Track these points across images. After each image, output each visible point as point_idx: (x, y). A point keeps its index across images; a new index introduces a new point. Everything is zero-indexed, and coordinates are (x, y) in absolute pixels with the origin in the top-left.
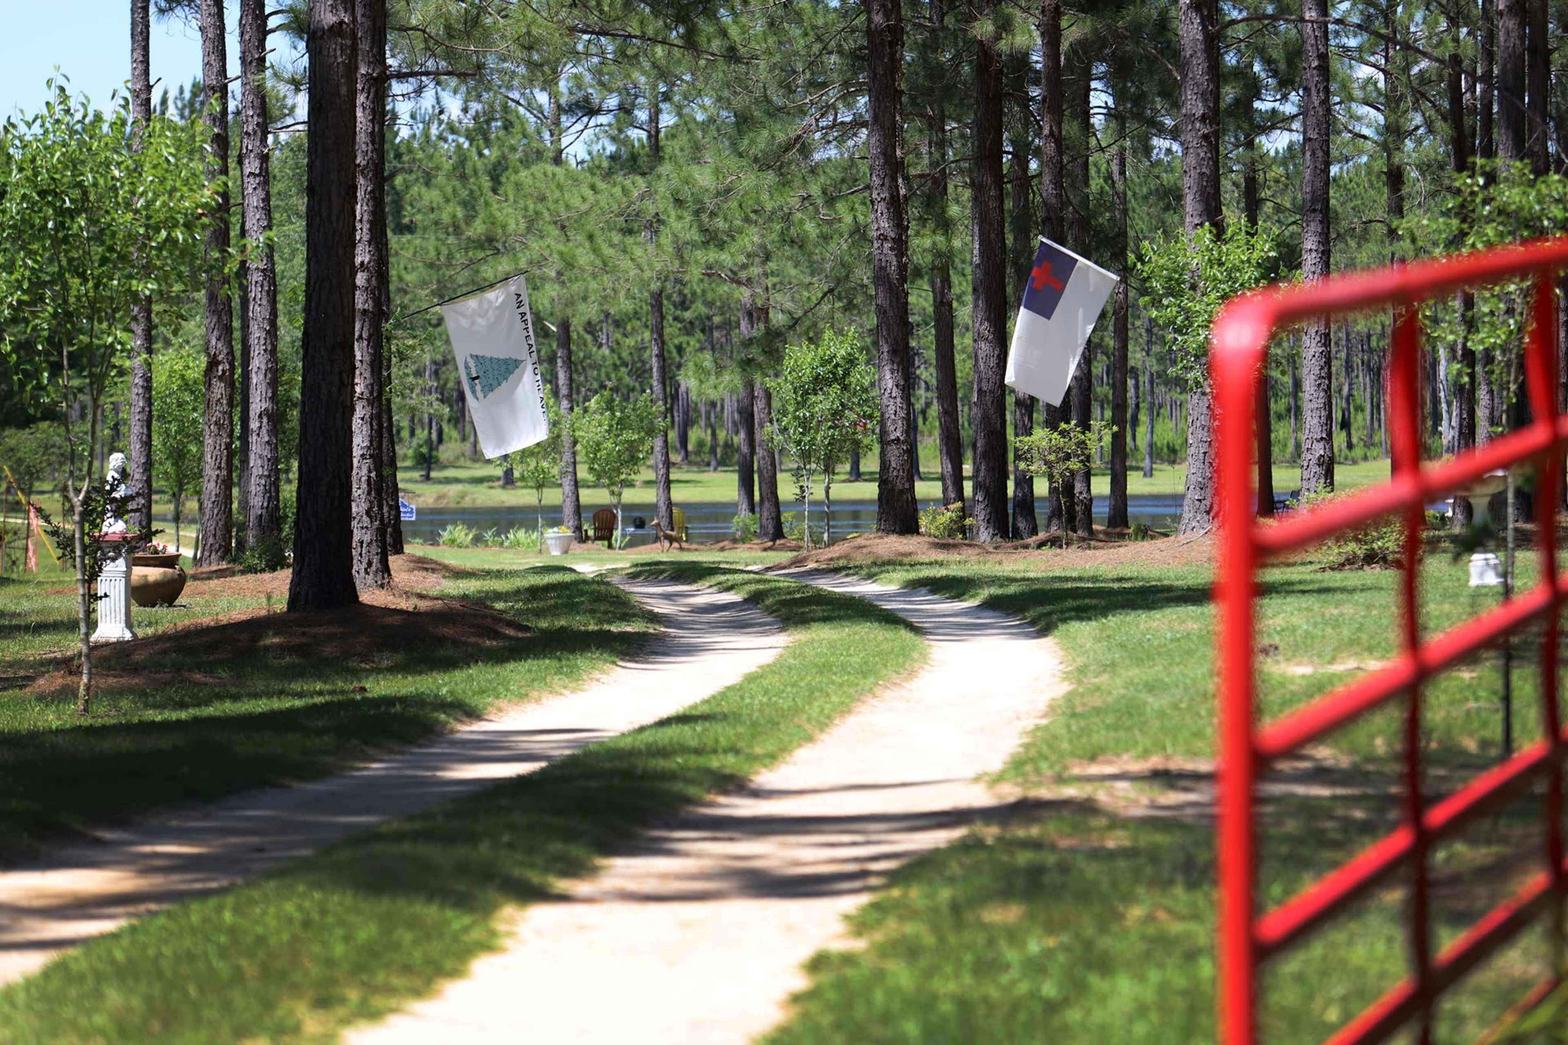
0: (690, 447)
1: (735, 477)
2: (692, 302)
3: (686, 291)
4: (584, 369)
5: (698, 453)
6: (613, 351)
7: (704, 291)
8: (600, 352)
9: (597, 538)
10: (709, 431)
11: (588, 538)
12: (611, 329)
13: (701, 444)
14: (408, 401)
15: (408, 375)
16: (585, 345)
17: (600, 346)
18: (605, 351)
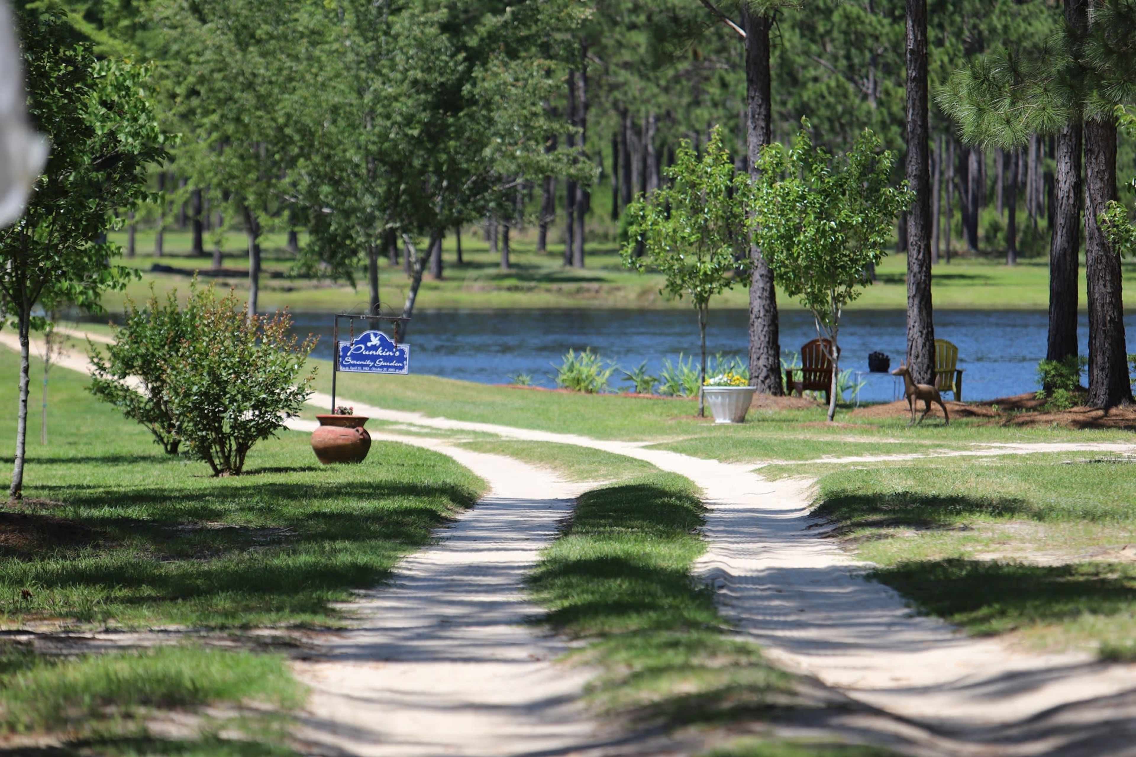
0: (981, 232)
1: (1045, 273)
2: (989, 41)
3: (983, 27)
4: (842, 126)
5: (988, 239)
6: (880, 103)
7: (1006, 28)
8: (864, 107)
9: (808, 385)
10: (1006, 213)
11: (791, 386)
12: (880, 74)
13: (995, 227)
14: (532, 156)
15: (535, 115)
16: (846, 96)
17: (865, 97)
18: (872, 104)
